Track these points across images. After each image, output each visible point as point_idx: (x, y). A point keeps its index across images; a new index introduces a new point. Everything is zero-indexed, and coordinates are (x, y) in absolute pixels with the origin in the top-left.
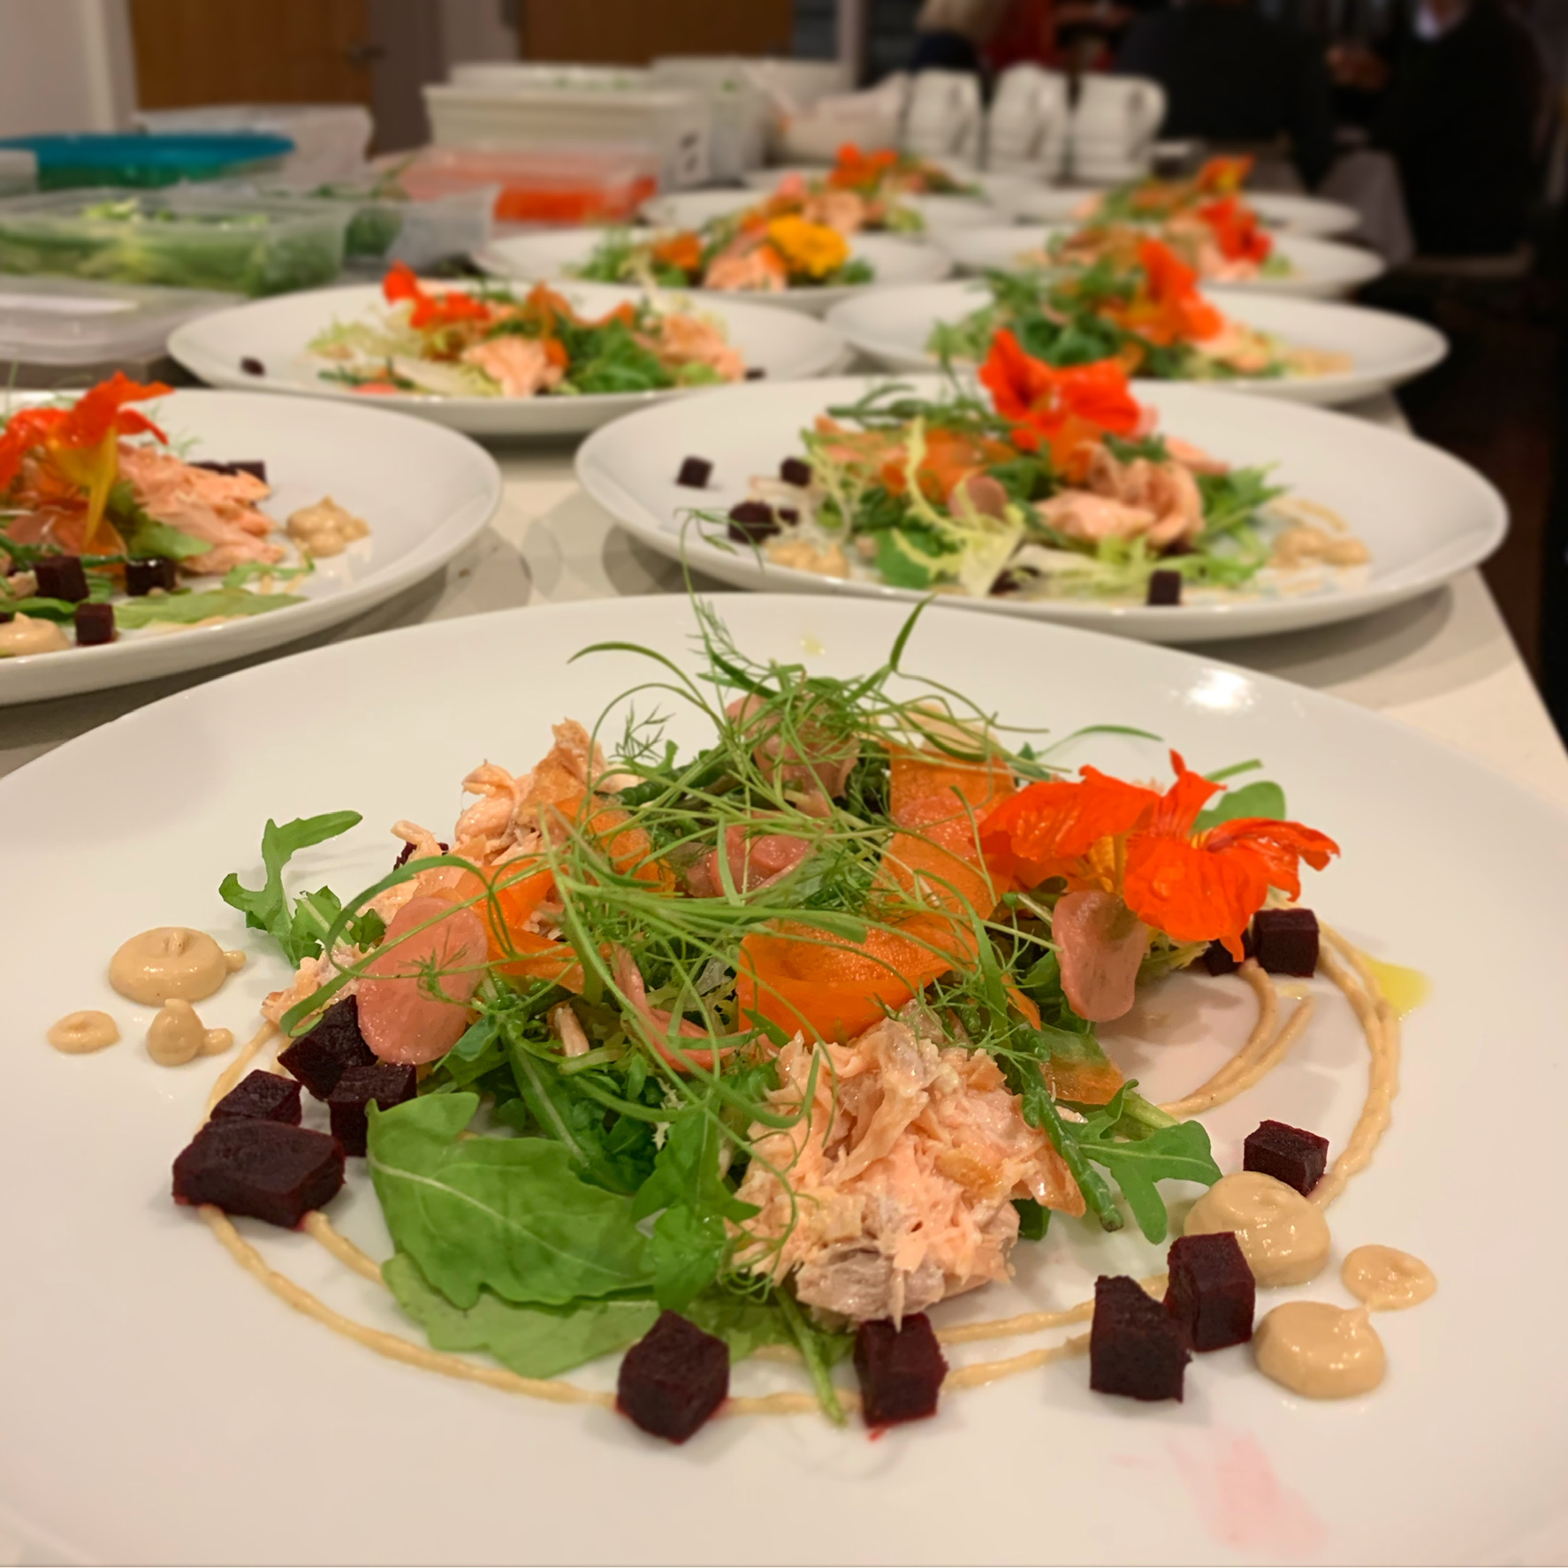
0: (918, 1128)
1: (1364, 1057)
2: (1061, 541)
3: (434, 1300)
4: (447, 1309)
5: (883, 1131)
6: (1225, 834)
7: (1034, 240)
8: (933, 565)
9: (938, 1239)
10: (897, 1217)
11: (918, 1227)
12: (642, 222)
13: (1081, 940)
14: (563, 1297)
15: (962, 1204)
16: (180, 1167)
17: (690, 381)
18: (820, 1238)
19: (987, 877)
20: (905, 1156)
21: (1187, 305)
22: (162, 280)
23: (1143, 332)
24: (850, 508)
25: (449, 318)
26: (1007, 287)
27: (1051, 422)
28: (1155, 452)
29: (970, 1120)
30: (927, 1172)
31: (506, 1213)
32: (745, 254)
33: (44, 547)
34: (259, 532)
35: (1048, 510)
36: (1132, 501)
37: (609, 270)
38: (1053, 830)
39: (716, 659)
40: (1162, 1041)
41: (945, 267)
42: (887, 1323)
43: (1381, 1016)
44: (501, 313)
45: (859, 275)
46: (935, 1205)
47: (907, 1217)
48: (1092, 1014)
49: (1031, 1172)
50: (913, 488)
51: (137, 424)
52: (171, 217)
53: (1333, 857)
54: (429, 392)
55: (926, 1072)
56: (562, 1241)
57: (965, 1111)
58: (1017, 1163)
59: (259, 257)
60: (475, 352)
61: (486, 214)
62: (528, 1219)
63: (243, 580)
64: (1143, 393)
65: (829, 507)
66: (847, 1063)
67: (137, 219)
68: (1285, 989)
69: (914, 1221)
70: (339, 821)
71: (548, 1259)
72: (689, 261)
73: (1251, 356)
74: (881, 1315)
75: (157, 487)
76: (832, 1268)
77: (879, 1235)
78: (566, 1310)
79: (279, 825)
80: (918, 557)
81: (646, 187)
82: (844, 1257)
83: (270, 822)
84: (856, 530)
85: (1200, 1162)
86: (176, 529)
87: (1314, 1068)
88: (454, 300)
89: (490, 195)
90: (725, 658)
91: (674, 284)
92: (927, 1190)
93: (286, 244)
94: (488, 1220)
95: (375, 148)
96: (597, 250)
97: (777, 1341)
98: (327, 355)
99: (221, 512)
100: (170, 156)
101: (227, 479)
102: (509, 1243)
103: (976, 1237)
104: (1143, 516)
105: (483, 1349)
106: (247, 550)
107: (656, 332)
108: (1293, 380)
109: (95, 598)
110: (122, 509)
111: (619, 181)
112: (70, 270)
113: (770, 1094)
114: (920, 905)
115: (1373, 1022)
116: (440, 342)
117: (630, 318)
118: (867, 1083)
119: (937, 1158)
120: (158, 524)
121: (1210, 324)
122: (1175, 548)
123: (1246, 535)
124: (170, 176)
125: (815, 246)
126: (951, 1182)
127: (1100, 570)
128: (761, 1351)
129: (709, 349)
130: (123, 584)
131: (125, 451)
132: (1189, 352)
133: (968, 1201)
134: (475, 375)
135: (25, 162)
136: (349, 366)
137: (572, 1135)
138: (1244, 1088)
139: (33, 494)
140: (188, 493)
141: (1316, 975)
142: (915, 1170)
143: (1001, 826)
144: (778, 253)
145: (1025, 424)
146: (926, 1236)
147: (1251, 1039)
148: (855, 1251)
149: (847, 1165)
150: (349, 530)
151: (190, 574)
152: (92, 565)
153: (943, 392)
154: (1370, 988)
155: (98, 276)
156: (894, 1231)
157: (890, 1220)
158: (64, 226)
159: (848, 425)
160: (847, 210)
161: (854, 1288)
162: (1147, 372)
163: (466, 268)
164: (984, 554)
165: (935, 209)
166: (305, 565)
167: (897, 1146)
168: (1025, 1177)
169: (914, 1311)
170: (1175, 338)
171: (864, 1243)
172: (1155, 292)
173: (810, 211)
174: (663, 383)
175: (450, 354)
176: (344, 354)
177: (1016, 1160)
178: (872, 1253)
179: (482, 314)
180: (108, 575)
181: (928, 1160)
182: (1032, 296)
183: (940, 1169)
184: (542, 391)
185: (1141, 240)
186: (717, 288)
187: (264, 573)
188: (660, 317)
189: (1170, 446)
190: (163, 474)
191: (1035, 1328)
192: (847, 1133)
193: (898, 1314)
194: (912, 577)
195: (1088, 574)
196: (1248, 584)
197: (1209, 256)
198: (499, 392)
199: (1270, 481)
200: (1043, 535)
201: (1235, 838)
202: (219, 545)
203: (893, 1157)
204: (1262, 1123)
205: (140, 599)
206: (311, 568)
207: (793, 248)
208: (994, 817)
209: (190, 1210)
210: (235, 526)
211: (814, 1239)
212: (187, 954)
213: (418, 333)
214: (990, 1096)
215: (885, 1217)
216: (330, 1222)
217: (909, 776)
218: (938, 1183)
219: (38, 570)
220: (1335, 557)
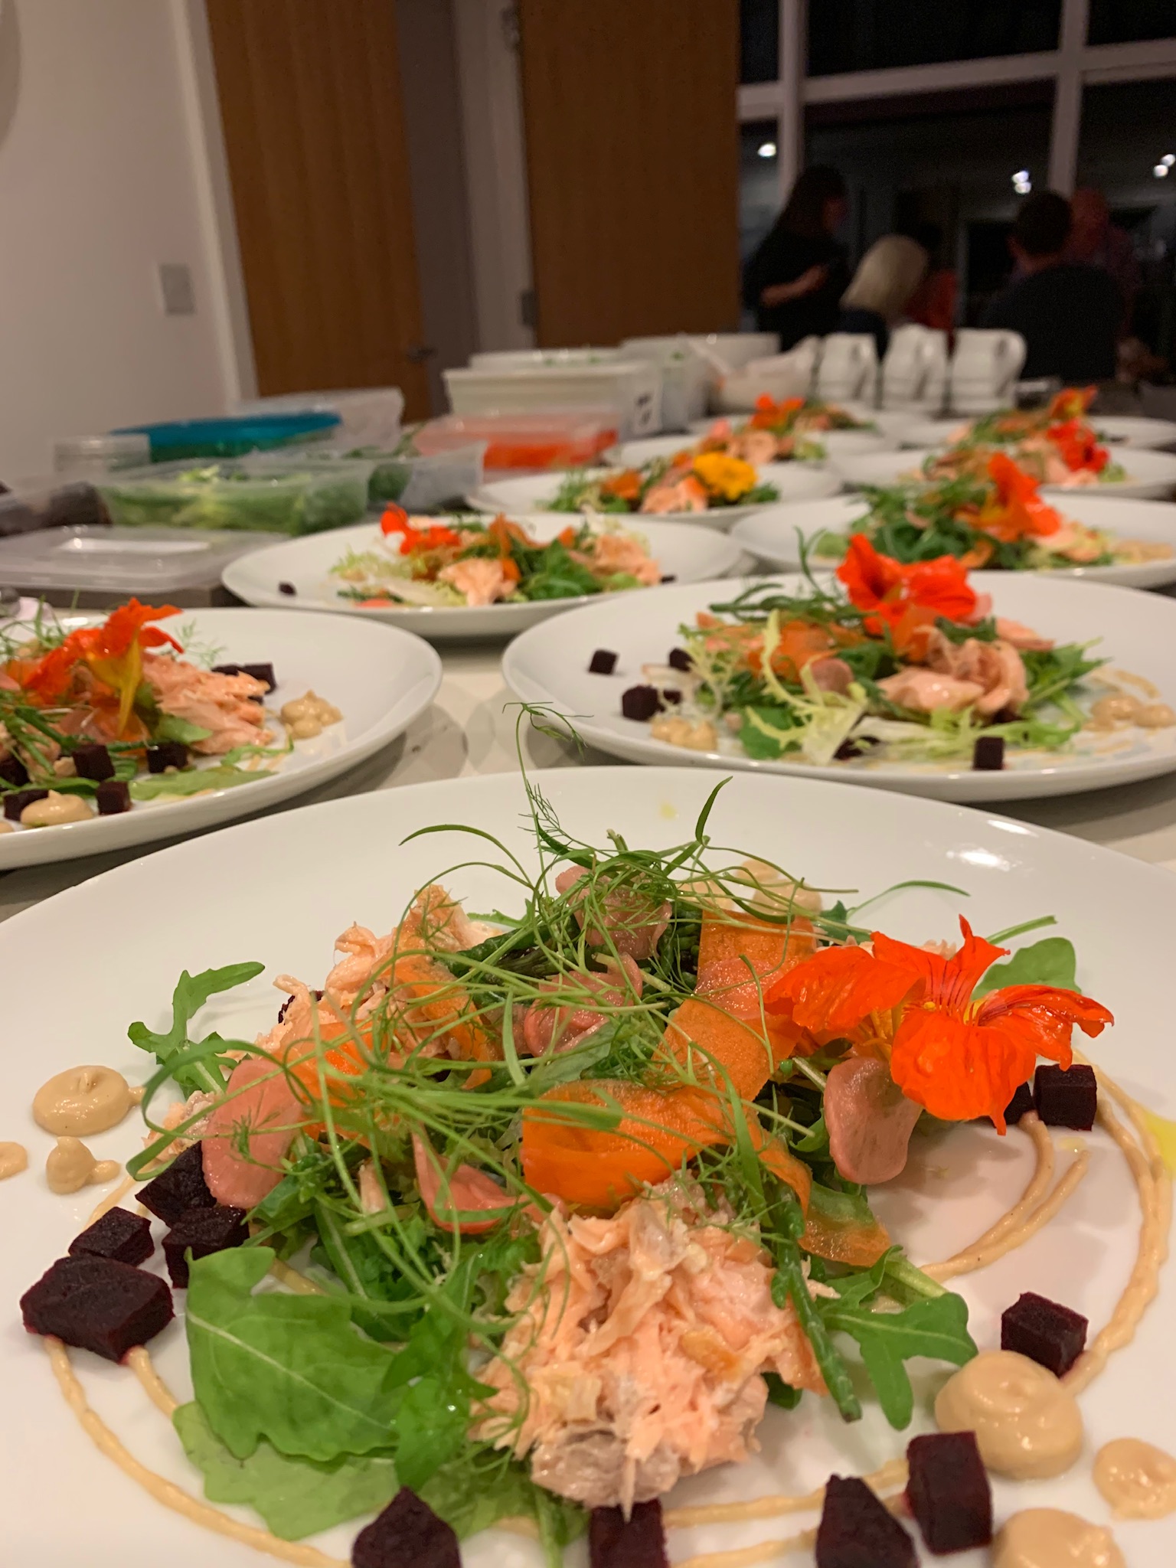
0: (667, 1305)
1: (1135, 1217)
2: (899, 713)
3: (217, 1447)
4: (229, 1458)
5: (629, 1311)
6: (1003, 1002)
7: (913, 461)
8: (783, 737)
9: (675, 1423)
10: (634, 1400)
11: (656, 1409)
12: (602, 464)
13: (851, 1106)
14: (332, 1450)
15: (703, 1388)
16: (27, 1302)
17: (616, 587)
18: (561, 1416)
19: (767, 1043)
20: (649, 1337)
21: (1031, 508)
22: (231, 526)
23: (992, 531)
24: (722, 690)
25: (429, 546)
26: (881, 498)
27: (898, 610)
28: (986, 632)
29: (723, 1294)
30: (669, 1353)
31: (289, 1365)
32: (673, 485)
33: (81, 737)
34: (255, 721)
35: (889, 687)
36: (964, 677)
37: (567, 503)
38: (829, 1001)
39: (543, 835)
40: (937, 1194)
41: (836, 486)
42: (618, 1509)
43: (1155, 1175)
44: (469, 539)
45: (768, 496)
46: (674, 1388)
47: (646, 1398)
48: (860, 1179)
49: (780, 1349)
50: (768, 672)
51: (159, 638)
52: (244, 478)
53: (1107, 1025)
54: (410, 604)
55: (672, 1254)
56: (340, 1391)
57: (720, 1283)
58: (765, 1341)
59: (299, 505)
60: (448, 572)
61: (478, 464)
62: (310, 1370)
63: (238, 759)
64: (980, 582)
65: (704, 688)
66: (601, 1239)
67: (216, 480)
68: (1063, 1142)
69: (652, 1404)
70: (246, 970)
71: (327, 1409)
72: (631, 492)
73: (1086, 548)
74: (611, 1502)
75: (173, 687)
76: (569, 1449)
77: (617, 1418)
78: (332, 1465)
79: (192, 975)
80: (769, 731)
81: (609, 438)
82: (582, 1438)
83: (185, 973)
84: (726, 707)
85: (952, 1339)
86: (184, 720)
87: (1084, 1228)
88: (433, 531)
89: (481, 449)
90: (550, 834)
91: (619, 511)
92: (666, 1371)
93: (320, 495)
94: (271, 1372)
95: (406, 418)
96: (562, 488)
97: (521, 1513)
98: (345, 577)
99: (221, 705)
100: (249, 433)
101: (231, 678)
102: (289, 1394)
103: (712, 1423)
104: (972, 689)
105: (249, 1501)
106: (244, 734)
107: (590, 549)
108: (1121, 567)
109: (119, 776)
110: (146, 704)
111: (586, 434)
112: (167, 521)
113: (528, 1268)
114: (690, 1077)
115: (1146, 1180)
116: (420, 564)
117: (574, 540)
118: (620, 1258)
119: (681, 1338)
120: (172, 717)
121: (1051, 522)
122: (1002, 716)
123: (1067, 702)
124: (246, 447)
125: (730, 475)
126: (693, 1363)
127: (933, 738)
128: (505, 1522)
129: (632, 561)
130: (146, 765)
131: (150, 659)
132: (1032, 546)
133: (709, 1381)
134: (447, 589)
135: (142, 443)
136: (359, 587)
137: (364, 1287)
138: (1012, 1247)
139: (88, 695)
140: (194, 692)
141: (1093, 1127)
142: (656, 1350)
143: (787, 993)
144: (701, 481)
145: (876, 614)
146: (663, 1420)
147: (1024, 1196)
148: (591, 1434)
149: (599, 1337)
150: (326, 717)
151: (200, 755)
152: (119, 750)
153: (800, 589)
154: (1146, 1143)
155: (186, 525)
156: (631, 1414)
157: (628, 1402)
158: (163, 488)
159: (728, 619)
160: (764, 444)
161: (589, 1472)
162: (993, 565)
163: (458, 506)
164: (826, 727)
165: (836, 442)
166: (288, 746)
167: (641, 1325)
168: (773, 1355)
169: (646, 1498)
170: (1020, 536)
171: (601, 1425)
172: (1003, 499)
173: (733, 449)
174: (594, 590)
175: (430, 575)
176: (360, 577)
177: (763, 1336)
178: (607, 1434)
179: (455, 541)
180: (135, 757)
181: (671, 1340)
182: (901, 506)
183: (683, 1349)
184: (499, 600)
185: (1000, 457)
186: (651, 511)
187: (257, 752)
188: (595, 536)
189: (1001, 628)
190: (176, 676)
191: (773, 1512)
192: (603, 1303)
193: (627, 1500)
194: (766, 749)
195: (923, 740)
196: (1066, 746)
197: (1056, 467)
198: (464, 602)
199: (1089, 656)
200: (883, 708)
201: (1010, 1006)
202: (218, 732)
203: (637, 1336)
204: (1021, 1296)
205: (157, 776)
206: (292, 748)
207: (713, 477)
208: (781, 983)
209: (37, 1337)
210: (234, 716)
211: (554, 1416)
212: (94, 1091)
213: (406, 558)
214: (746, 1269)
215: (622, 1398)
216: (151, 1357)
217: (718, 937)
218: (680, 1363)
219: (75, 756)
220: (1145, 720)
